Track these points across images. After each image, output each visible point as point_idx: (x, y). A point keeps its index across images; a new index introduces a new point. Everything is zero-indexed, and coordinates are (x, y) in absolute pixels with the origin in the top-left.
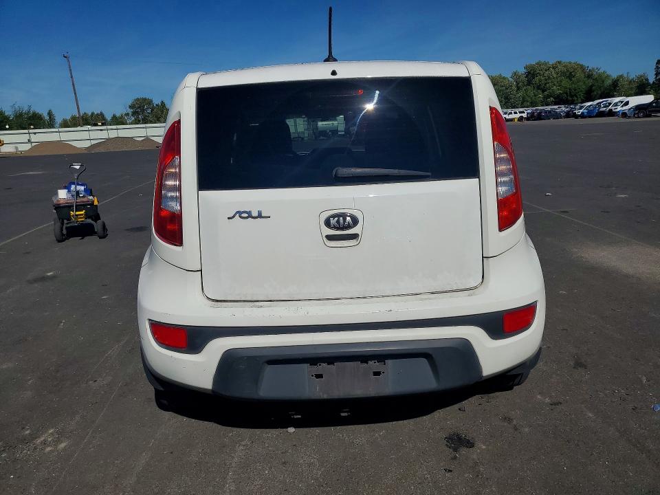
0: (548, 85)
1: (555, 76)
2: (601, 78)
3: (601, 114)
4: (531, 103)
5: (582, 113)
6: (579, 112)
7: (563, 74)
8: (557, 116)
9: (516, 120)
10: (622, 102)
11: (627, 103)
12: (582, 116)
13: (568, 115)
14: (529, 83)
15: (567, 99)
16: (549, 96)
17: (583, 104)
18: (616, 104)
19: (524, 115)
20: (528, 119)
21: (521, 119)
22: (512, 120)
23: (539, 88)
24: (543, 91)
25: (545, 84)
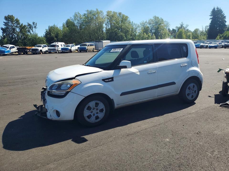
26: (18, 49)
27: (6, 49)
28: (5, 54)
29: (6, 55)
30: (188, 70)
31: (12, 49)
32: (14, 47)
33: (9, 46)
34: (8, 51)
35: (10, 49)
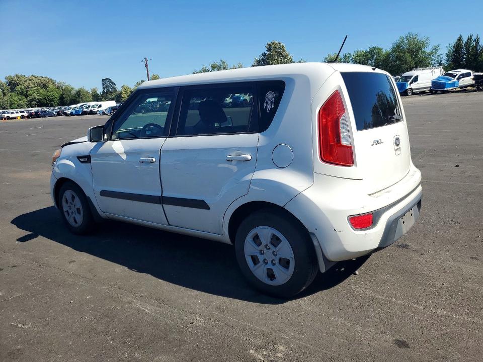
0: (29, 93)
1: (33, 86)
2: (68, 90)
3: (85, 113)
4: (18, 105)
5: (71, 112)
6: (69, 112)
7: (39, 85)
8: (51, 115)
9: (19, 118)
10: (97, 105)
11: (100, 106)
12: (72, 114)
13: (59, 114)
14: (12, 90)
15: (47, 103)
16: (32, 100)
17: (70, 106)
18: (93, 107)
19: (25, 114)
20: (28, 117)
21: (23, 117)
22: (15, 118)
23: (22, 93)
24: (26, 96)
25: (27, 92)
26: (476, 78)
27: (450, 80)
28: (446, 89)
29: (448, 92)
30: (249, 177)
31: (462, 79)
32: (468, 75)
33: (457, 73)
34: (454, 84)
35: (459, 79)
